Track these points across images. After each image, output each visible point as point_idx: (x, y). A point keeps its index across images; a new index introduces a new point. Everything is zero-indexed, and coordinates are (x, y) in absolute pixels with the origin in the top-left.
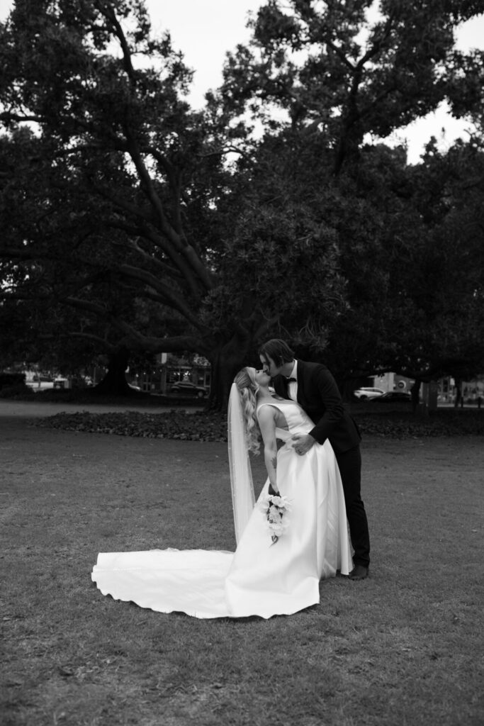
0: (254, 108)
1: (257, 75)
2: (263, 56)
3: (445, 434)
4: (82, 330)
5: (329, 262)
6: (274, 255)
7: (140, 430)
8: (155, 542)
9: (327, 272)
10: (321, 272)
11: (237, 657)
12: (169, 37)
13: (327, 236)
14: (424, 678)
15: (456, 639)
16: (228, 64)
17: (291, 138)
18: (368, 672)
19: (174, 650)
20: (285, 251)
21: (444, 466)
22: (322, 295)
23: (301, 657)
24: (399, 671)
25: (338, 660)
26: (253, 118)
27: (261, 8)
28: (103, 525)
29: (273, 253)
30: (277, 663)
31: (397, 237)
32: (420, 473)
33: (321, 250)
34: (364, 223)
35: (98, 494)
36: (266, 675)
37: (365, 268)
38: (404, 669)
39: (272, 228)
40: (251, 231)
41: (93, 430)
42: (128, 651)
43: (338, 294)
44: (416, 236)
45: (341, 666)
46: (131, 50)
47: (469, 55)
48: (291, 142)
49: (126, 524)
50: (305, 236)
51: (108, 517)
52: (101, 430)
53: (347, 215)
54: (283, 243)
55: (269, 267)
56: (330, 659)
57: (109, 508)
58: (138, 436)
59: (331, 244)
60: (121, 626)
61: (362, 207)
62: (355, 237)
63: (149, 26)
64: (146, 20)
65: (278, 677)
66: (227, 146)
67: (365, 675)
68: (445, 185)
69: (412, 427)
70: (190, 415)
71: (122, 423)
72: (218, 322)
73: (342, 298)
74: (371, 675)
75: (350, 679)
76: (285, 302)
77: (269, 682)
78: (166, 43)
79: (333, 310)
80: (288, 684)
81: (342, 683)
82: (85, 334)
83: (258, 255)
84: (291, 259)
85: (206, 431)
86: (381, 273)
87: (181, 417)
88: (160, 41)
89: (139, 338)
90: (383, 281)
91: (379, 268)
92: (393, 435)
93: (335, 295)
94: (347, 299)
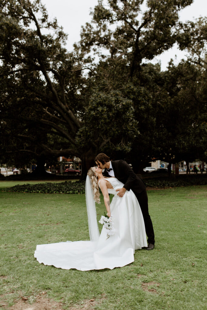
0: (95, 50)
1: (95, 35)
2: (97, 27)
3: (183, 185)
4: (25, 148)
5: (130, 114)
7: (52, 190)
8: (61, 239)
9: (130, 119)
10: (127, 119)
11: (100, 287)
12: (56, 20)
13: (128, 103)
14: (182, 291)
15: (194, 274)
16: (82, 31)
17: (111, 62)
18: (157, 290)
19: (72, 285)
20: (111, 111)
21: (184, 199)
22: (127, 129)
23: (128, 285)
24: (170, 289)
25: (144, 286)
26: (94, 54)
27: (95, 6)
28: (38, 233)
29: (106, 112)
30: (117, 288)
31: (158, 102)
32: (174, 203)
33: (126, 109)
34: (144, 97)
35: (35, 219)
36: (113, 294)
37: (145, 116)
38: (173, 288)
39: (105, 101)
40: (96, 103)
41: (31, 192)
42: (52, 287)
43: (134, 128)
44: (167, 101)
45: (145, 288)
46: (40, 26)
47: (185, 23)
48: (111, 63)
49: (48, 232)
50: (119, 104)
51: (40, 229)
52: (35, 191)
53: (137, 94)
54: (110, 107)
55: (104, 118)
56: (140, 286)
57: (40, 225)
58: (51, 193)
59: (131, 107)
60: (48, 277)
61: (143, 90)
62: (140, 103)
63: (47, 16)
64: (46, 13)
65: (118, 295)
66: (83, 67)
67: (156, 292)
68: (178, 79)
69: (169, 183)
70: (73, 183)
71: (44, 188)
72: (84, 142)
73: (136, 130)
74: (159, 291)
75: (149, 294)
76: (112, 132)
77: (115, 297)
78: (55, 23)
79: (133, 135)
80: (123, 298)
81: (146, 296)
82: (26, 150)
83: (99, 113)
84: (113, 114)
85: (81, 190)
86: (152, 118)
87: (70, 184)
88: (53, 22)
89: (50, 151)
90: (153, 121)
91: (151, 116)
92: (161, 187)
93: (133, 128)
94: (138, 130)
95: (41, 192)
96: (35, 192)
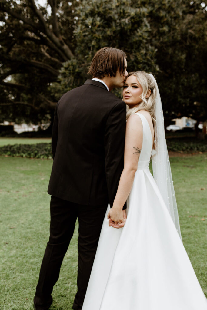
6: (101, 28)
7: (40, 154)
13: (140, 14)
20: (110, 27)
22: (137, 59)
29: (99, 26)
31: (190, 31)
33: (136, 25)
34: (169, 12)
37: (170, 51)
39: (98, 7)
40: (84, 14)
43: (150, 59)
50: (126, 18)
53: (156, 6)
54: (108, 21)
58: (38, 158)
62: (162, 21)
73: (153, 62)
82: (22, 103)
84: (114, 32)
89: (49, 103)
90: (182, 59)
91: (179, 52)
92: (188, 151)
93: (148, 60)
94: (156, 63)
95: (26, 157)
96: (18, 156)
